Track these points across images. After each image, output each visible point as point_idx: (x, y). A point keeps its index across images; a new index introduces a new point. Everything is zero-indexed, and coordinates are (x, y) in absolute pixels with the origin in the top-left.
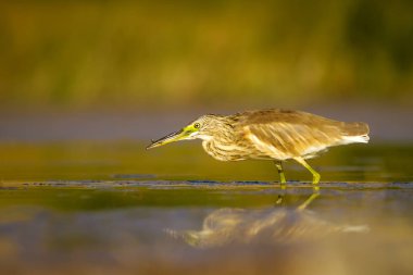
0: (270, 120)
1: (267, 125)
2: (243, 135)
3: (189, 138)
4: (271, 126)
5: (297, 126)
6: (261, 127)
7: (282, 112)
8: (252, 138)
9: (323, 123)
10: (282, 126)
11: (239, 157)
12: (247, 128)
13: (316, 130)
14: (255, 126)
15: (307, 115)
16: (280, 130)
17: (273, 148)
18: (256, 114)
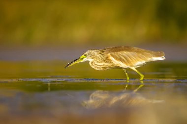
0: (120, 50)
1: (118, 53)
2: (107, 57)
3: (83, 61)
4: (120, 53)
5: (132, 53)
6: (115, 54)
7: (125, 47)
8: (112, 58)
9: (144, 52)
10: (125, 53)
11: (106, 68)
12: (109, 54)
13: (140, 54)
14: (113, 53)
15: (136, 48)
16: (124, 54)
17: (121, 63)
18: (113, 48)
